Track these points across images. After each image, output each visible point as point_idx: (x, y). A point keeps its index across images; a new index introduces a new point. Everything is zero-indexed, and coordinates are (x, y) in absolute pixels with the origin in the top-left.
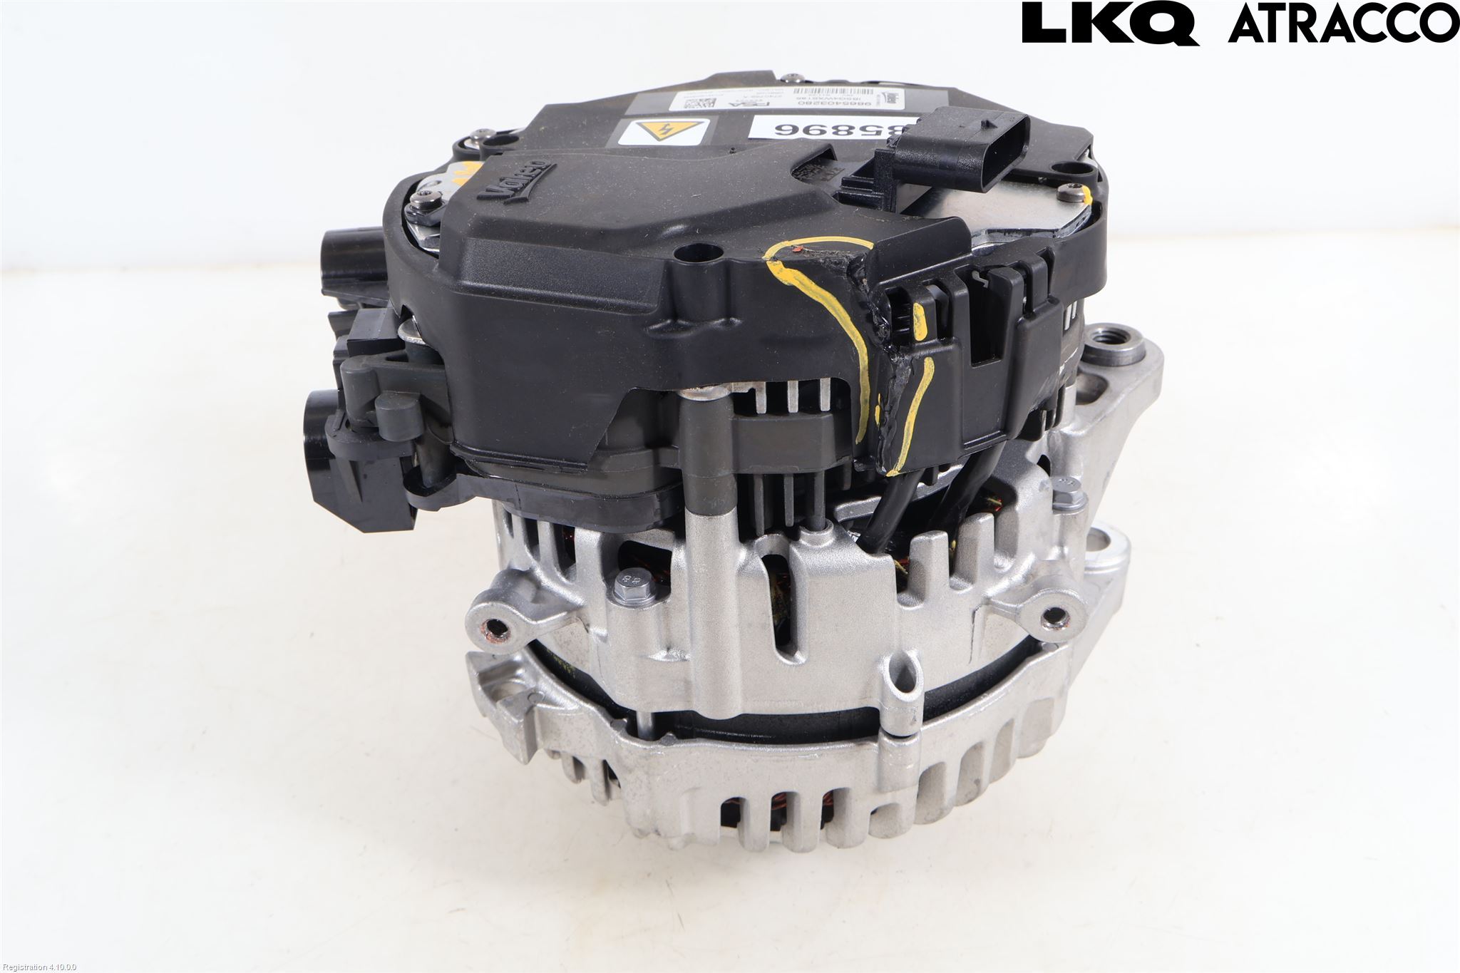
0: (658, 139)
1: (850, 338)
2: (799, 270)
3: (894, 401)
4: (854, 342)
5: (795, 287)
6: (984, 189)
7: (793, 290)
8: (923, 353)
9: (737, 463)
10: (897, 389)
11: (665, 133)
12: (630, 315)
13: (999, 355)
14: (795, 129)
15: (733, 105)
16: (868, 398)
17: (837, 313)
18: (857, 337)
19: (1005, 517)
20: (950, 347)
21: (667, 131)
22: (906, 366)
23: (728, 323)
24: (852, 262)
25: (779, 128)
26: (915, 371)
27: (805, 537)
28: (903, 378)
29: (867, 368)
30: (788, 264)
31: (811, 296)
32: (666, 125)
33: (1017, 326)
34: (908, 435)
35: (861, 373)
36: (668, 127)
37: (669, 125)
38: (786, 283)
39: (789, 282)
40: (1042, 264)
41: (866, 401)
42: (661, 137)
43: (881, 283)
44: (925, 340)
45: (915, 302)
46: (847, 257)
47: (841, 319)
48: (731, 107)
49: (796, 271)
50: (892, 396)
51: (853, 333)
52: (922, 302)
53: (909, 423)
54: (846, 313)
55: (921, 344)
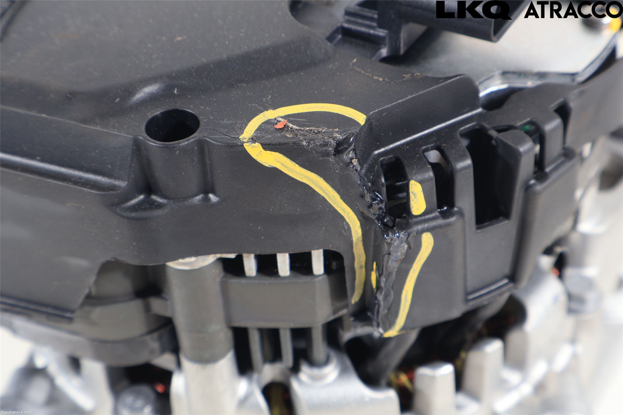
1: (340, 215)
2: (280, 153)
3: (389, 274)
4: (346, 217)
5: (277, 169)
6: (494, 38)
7: (275, 172)
8: (420, 227)
9: (228, 319)
10: (392, 264)
12: (98, 192)
13: (507, 215)
16: (363, 263)
17: (324, 192)
18: (348, 213)
19: (514, 336)
20: (452, 219)
22: (402, 243)
23: (207, 199)
24: (339, 144)
26: (412, 246)
27: (306, 372)
28: (399, 254)
29: (361, 239)
30: (267, 147)
31: (295, 177)
33: (528, 188)
34: (406, 301)
35: (354, 243)
38: (267, 165)
39: (270, 164)
40: (557, 122)
41: (361, 267)
43: (376, 152)
44: (424, 214)
45: (412, 179)
46: (334, 139)
47: (329, 197)
49: (277, 154)
50: (387, 269)
51: (344, 210)
52: (420, 177)
53: (407, 291)
54: (335, 191)
55: (419, 218)
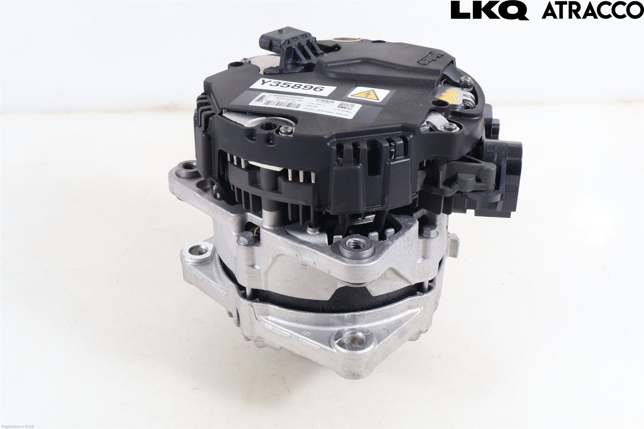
0: (373, 90)
11: (370, 92)
14: (315, 89)
15: (333, 102)
21: (368, 94)
25: (321, 90)
32: (367, 96)
36: (367, 95)
37: (366, 96)
42: (372, 91)
48: (334, 101)
